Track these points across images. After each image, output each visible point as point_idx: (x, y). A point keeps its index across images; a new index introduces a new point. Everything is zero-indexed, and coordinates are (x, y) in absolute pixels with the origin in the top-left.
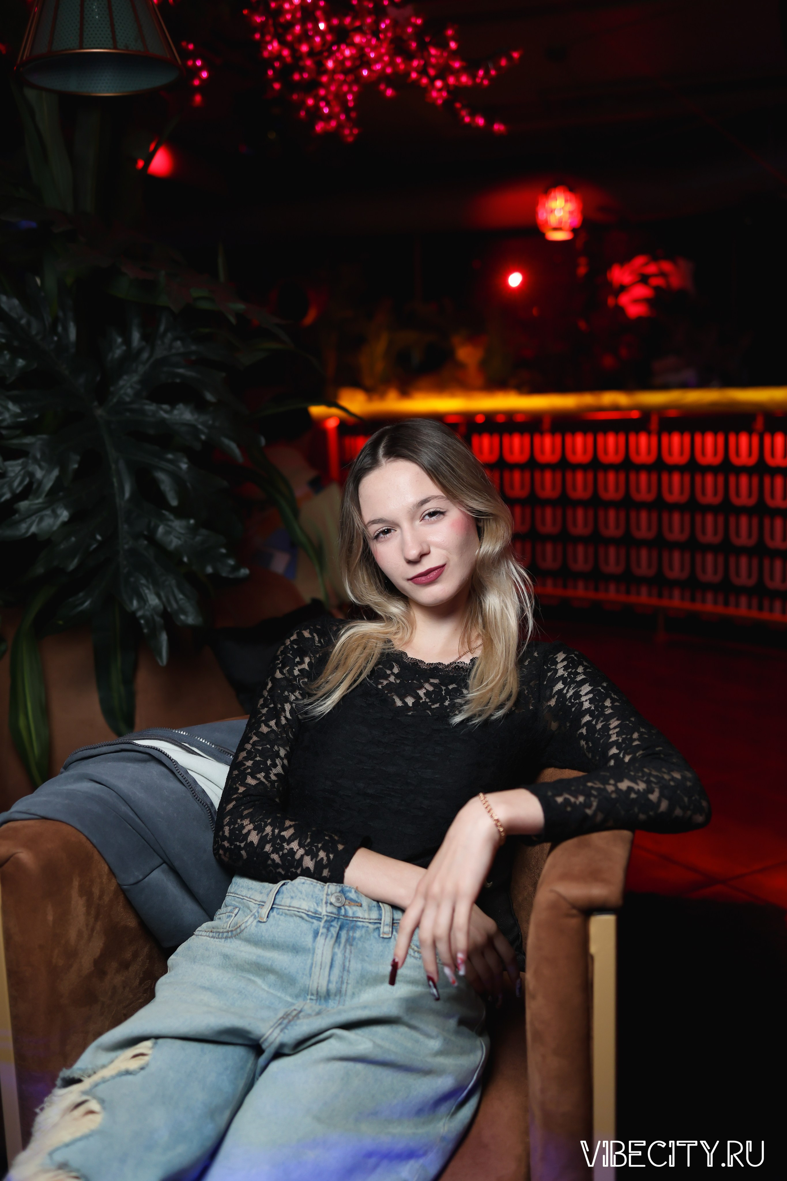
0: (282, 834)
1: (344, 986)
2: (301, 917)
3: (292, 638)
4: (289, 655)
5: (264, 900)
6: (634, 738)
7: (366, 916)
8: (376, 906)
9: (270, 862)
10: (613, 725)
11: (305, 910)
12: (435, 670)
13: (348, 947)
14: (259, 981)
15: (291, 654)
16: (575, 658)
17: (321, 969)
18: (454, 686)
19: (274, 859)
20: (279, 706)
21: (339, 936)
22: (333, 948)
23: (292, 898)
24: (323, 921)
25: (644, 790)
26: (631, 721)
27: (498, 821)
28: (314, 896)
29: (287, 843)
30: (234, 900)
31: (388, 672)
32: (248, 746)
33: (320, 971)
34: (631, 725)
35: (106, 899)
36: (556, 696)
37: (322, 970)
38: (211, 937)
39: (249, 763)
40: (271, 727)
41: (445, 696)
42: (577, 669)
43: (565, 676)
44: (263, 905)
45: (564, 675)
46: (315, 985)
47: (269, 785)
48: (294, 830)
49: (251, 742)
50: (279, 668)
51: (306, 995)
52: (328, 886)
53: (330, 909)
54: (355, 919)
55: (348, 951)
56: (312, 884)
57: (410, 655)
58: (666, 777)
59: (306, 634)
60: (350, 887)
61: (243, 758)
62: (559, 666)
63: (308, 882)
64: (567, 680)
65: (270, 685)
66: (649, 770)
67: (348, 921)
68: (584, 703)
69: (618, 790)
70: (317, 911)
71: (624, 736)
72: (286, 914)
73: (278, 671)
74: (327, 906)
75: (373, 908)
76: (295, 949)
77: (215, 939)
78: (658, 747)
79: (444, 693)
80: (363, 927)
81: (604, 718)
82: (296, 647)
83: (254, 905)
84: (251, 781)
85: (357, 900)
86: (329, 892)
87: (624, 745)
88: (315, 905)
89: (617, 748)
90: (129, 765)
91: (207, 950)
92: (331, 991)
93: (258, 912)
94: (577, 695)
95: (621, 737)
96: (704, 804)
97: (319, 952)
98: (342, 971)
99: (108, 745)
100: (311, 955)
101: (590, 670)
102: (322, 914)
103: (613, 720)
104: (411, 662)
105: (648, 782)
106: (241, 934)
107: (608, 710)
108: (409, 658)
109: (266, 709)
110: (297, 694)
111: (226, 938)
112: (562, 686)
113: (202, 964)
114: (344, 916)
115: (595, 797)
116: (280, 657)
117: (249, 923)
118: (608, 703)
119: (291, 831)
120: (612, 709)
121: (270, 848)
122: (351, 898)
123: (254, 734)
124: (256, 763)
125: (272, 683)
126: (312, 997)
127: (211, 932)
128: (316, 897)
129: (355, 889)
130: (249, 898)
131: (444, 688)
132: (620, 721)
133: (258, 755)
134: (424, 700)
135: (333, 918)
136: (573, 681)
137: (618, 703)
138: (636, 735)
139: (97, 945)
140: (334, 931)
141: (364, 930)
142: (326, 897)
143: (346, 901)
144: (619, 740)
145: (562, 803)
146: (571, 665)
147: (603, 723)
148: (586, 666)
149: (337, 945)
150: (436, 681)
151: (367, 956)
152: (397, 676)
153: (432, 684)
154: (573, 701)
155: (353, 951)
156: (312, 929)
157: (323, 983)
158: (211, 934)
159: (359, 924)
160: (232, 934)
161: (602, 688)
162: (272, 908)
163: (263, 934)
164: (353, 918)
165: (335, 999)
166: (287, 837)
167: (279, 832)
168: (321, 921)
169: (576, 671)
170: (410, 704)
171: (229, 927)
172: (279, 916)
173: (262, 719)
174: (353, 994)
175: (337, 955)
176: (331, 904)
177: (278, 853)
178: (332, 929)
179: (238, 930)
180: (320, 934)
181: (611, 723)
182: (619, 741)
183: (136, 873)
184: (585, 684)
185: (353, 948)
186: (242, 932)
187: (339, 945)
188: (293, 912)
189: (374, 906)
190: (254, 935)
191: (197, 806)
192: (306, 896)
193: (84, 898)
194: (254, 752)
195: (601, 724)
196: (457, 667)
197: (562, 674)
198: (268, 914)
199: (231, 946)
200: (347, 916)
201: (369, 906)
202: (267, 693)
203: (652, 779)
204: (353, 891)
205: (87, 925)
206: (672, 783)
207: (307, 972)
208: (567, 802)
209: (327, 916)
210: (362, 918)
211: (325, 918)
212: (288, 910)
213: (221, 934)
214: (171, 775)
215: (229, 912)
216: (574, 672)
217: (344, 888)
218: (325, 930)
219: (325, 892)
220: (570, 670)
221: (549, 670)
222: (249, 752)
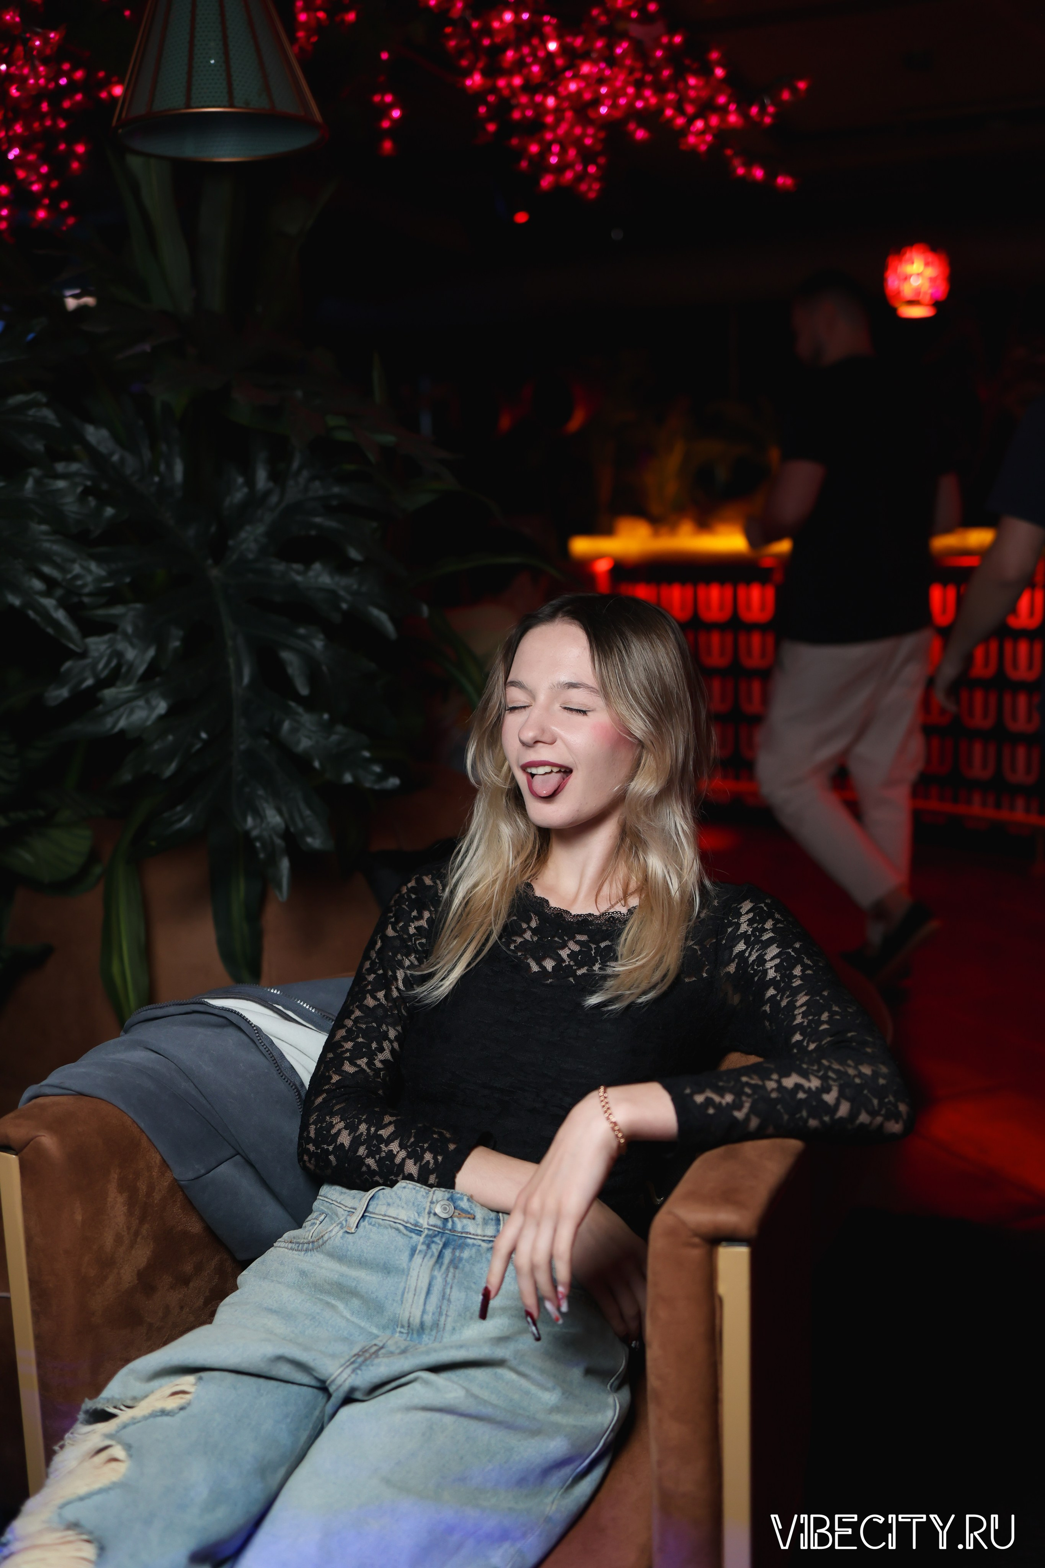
0: (380, 1132)
1: (443, 1318)
2: (397, 1229)
3: (409, 885)
4: (404, 906)
5: (355, 1206)
6: (822, 1019)
7: (479, 1232)
8: (494, 1218)
9: (364, 1169)
10: (799, 1001)
11: (404, 1221)
12: (584, 923)
13: (452, 1270)
14: (340, 1306)
15: (406, 906)
16: (765, 908)
17: (415, 1295)
18: (607, 943)
19: (369, 1165)
20: (390, 973)
21: (441, 1255)
22: (432, 1270)
23: (389, 1205)
24: (423, 1235)
25: (817, 1088)
26: (822, 997)
27: (615, 1124)
28: (416, 1204)
29: (385, 1144)
30: (323, 1205)
31: (524, 926)
32: (349, 1023)
33: (414, 1298)
34: (821, 1001)
35: (157, 1197)
36: (736, 960)
37: (416, 1297)
38: (290, 1250)
39: (349, 1045)
40: (378, 1000)
41: (595, 957)
42: (765, 924)
43: (748, 933)
44: (354, 1212)
45: (747, 931)
46: (407, 1315)
47: (371, 1074)
48: (395, 1128)
49: (353, 1017)
50: (391, 923)
51: (395, 1327)
52: (434, 1191)
53: (433, 1220)
54: (464, 1235)
55: (450, 1275)
56: (414, 1189)
57: (553, 904)
58: (851, 1072)
59: (428, 881)
60: (462, 1194)
61: (342, 1037)
62: (743, 919)
63: (410, 1186)
64: (751, 938)
65: (379, 944)
66: (829, 1061)
67: (456, 1237)
68: (769, 971)
69: (781, 1088)
70: (418, 1222)
71: (810, 1018)
72: (380, 1225)
73: (390, 927)
74: (429, 1217)
75: (490, 1221)
76: (386, 1269)
77: (294, 1251)
78: (850, 1032)
79: (594, 953)
80: (474, 1245)
81: (791, 991)
82: (413, 896)
83: (343, 1212)
84: (348, 1068)
85: (469, 1211)
86: (434, 1200)
87: (809, 1030)
88: (416, 1215)
89: (801, 1034)
90: (200, 1030)
91: (282, 1264)
92: (426, 1324)
93: (346, 1221)
94: (761, 960)
95: (807, 1019)
96: (903, 1108)
97: (414, 1273)
98: (441, 1299)
99: (177, 1005)
100: (405, 1277)
101: (782, 926)
102: (424, 1227)
103: (801, 995)
104: (553, 913)
105: (824, 1078)
106: (323, 1246)
107: (796, 981)
108: (550, 908)
109: (373, 976)
110: (412, 957)
111: (307, 1250)
112: (744, 947)
113: (273, 1281)
114: (450, 1230)
115: (748, 1096)
116: (393, 909)
117: (334, 1233)
118: (797, 971)
119: (391, 1129)
120: (801, 980)
121: (365, 1150)
122: (462, 1208)
123: (357, 1007)
124: (357, 1046)
125: (381, 942)
126: (402, 1330)
127: (291, 1242)
128: (418, 1205)
129: (468, 1196)
130: (339, 1203)
131: (593, 946)
132: (809, 997)
133: (361, 1036)
134: (567, 963)
135: (436, 1232)
136: (758, 941)
137: (810, 970)
138: (825, 1016)
139: (142, 1255)
140: (435, 1249)
141: (474, 1250)
142: (430, 1206)
143: (456, 1211)
144: (803, 1022)
145: (702, 1103)
146: (759, 917)
147: (788, 999)
148: (778, 919)
149: (437, 1266)
150: (583, 938)
151: (474, 1283)
152: (535, 931)
153: (577, 942)
154: (756, 967)
155: (457, 1275)
156: (410, 1245)
157: (417, 1313)
158: (290, 1245)
159: (469, 1241)
160: (313, 1245)
161: (792, 951)
162: (363, 1216)
163: (350, 1247)
164: (462, 1233)
165: (430, 1335)
166: (385, 1137)
167: (376, 1131)
168: (420, 1235)
169: (763, 927)
170: (549, 969)
171: (312, 1237)
172: (370, 1226)
173: (368, 988)
174: (454, 1329)
175: (436, 1279)
176: (435, 1214)
177: (373, 1157)
178: (433, 1246)
179: (321, 1242)
180: (417, 1251)
181: (798, 998)
182: (804, 1024)
183: (197, 1166)
184: (772, 944)
185: (457, 1271)
186: (325, 1244)
187: (440, 1267)
188: (388, 1222)
189: (492, 1219)
190: (339, 1248)
191: (282, 1086)
192: (406, 1203)
193: (125, 1195)
194: (356, 1031)
195: (787, 1000)
196: (611, 919)
197: (745, 930)
198: (358, 1223)
199: (311, 1261)
200: (455, 1231)
201: (484, 1219)
202: (375, 955)
203: (831, 1074)
204: (465, 1199)
205: (129, 1228)
206: (857, 1081)
207: (398, 1298)
208: (709, 1102)
209: (429, 1229)
210: (473, 1235)
211: (426, 1232)
212: (383, 1220)
213: (301, 1246)
214: (252, 1044)
215: (314, 1219)
216: (760, 928)
217: (454, 1195)
218: (424, 1247)
219: (430, 1199)
220: (755, 925)
221: (730, 924)
222: (349, 1031)
